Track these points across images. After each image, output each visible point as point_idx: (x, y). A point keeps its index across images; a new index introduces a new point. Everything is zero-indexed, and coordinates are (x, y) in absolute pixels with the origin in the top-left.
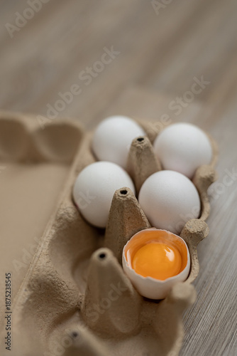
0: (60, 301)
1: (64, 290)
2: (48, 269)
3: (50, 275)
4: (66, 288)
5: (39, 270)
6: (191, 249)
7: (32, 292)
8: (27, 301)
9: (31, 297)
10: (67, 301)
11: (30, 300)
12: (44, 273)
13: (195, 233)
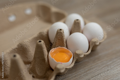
0: (26, 57)
1: (29, 54)
2: (26, 43)
3: (26, 45)
4: (30, 54)
5: (23, 42)
6: (74, 59)
7: (18, 47)
8: (15, 49)
9: (17, 48)
10: (28, 58)
11: (16, 49)
12: (24, 44)
13: (77, 54)
